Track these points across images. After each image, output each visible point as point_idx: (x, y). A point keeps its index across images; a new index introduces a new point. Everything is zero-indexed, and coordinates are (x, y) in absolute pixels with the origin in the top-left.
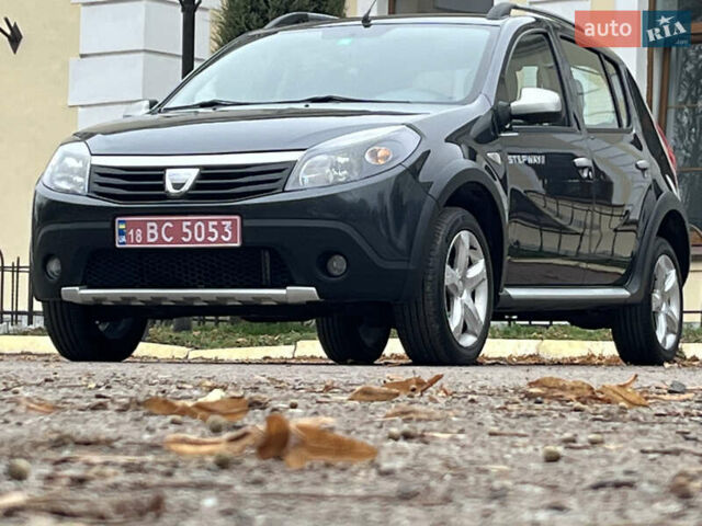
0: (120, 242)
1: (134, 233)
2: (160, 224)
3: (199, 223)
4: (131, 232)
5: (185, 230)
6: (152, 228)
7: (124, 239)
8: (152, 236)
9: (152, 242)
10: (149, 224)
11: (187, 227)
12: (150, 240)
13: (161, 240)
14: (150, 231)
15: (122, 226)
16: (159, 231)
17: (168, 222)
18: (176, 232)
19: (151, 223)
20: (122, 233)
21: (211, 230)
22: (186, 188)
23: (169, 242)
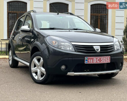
0: (86, 62)
1: (90, 60)
2: (97, 58)
3: (104, 58)
4: (89, 60)
5: (102, 60)
6: (95, 59)
7: (87, 62)
8: (95, 61)
9: (95, 62)
10: (94, 59)
11: (102, 59)
12: (94, 62)
13: (97, 62)
14: (94, 60)
15: (87, 59)
16: (96, 60)
17: (98, 58)
18: (100, 60)
19: (95, 58)
20: (86, 60)
21: (106, 59)
22: (99, 50)
23: (98, 62)
